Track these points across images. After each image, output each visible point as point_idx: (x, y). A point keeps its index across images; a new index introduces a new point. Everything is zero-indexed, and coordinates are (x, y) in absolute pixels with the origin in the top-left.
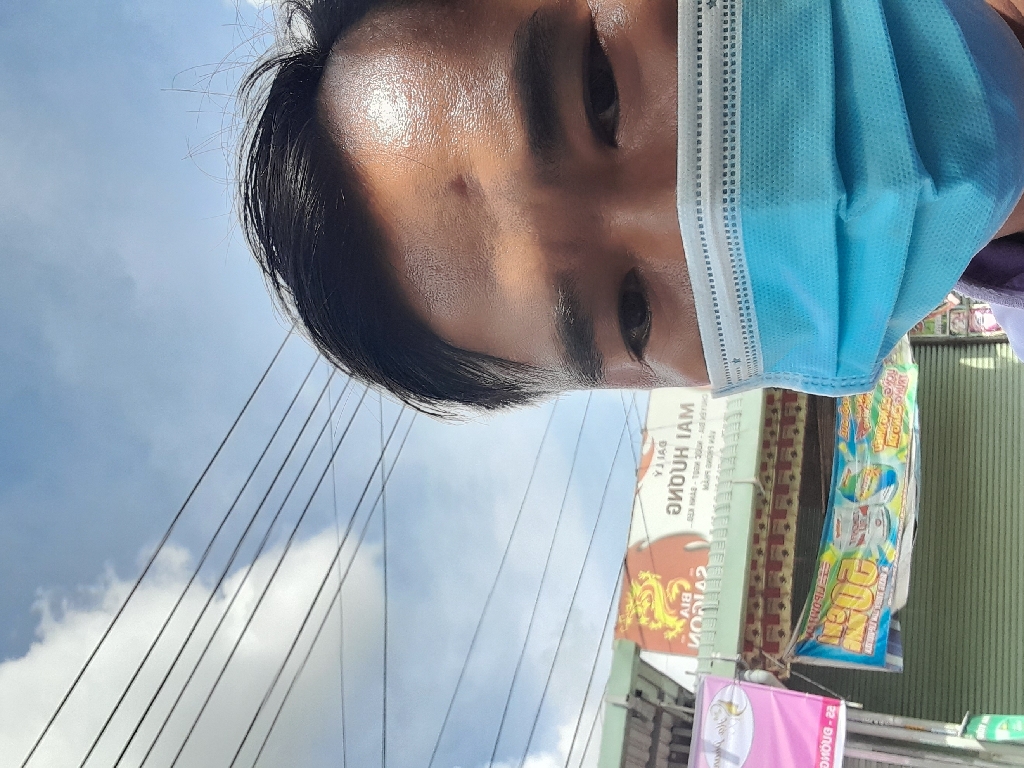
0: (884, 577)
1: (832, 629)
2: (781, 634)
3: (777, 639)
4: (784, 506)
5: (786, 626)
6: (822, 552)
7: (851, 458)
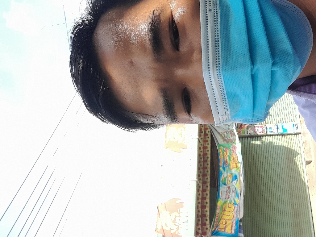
0: (236, 209)
1: (222, 226)
2: (207, 229)
3: (205, 231)
4: (205, 188)
5: (208, 226)
6: (217, 202)
7: (224, 172)
